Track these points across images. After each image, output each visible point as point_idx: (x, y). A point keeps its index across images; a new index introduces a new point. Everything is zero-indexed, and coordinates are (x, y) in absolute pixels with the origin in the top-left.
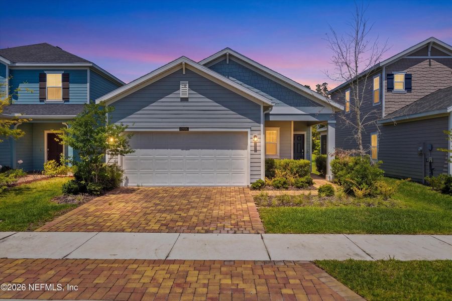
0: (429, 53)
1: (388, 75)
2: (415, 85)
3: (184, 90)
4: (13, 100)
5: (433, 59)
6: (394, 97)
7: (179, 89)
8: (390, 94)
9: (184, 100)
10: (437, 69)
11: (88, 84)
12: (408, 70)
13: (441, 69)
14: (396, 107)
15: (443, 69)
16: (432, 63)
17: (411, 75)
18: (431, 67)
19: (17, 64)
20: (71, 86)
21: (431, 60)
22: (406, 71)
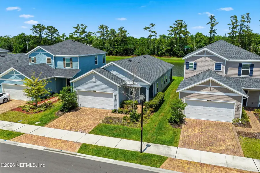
0: (205, 54)
1: (187, 63)
2: (199, 67)
3: (94, 79)
4: (56, 67)
5: (207, 56)
6: (189, 72)
7: (92, 79)
8: (187, 70)
9: (94, 82)
10: (208, 61)
11: (78, 62)
12: (195, 61)
13: (210, 61)
14: (189, 76)
15: (211, 61)
16: (206, 58)
17: (196, 63)
18: (206, 60)
19: (56, 55)
20: (73, 63)
21: (206, 57)
22: (194, 61)
